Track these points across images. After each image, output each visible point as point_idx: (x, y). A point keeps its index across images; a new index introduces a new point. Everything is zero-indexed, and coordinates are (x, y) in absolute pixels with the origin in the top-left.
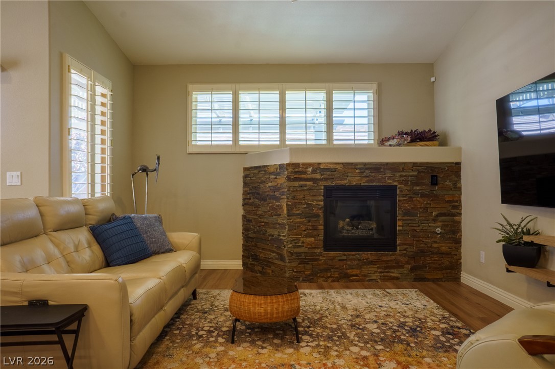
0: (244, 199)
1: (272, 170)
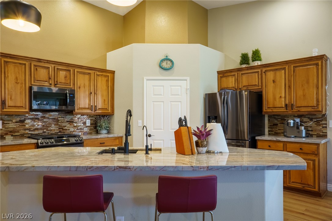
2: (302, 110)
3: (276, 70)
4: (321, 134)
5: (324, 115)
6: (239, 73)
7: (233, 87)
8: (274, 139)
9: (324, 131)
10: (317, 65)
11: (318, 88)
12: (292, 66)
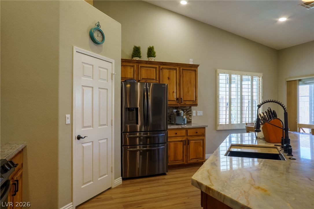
3: (170, 69)
4: (189, 121)
5: (190, 107)
6: (138, 65)
7: (131, 78)
8: (180, 127)
9: (190, 119)
10: (195, 71)
11: (196, 88)
12: (181, 68)
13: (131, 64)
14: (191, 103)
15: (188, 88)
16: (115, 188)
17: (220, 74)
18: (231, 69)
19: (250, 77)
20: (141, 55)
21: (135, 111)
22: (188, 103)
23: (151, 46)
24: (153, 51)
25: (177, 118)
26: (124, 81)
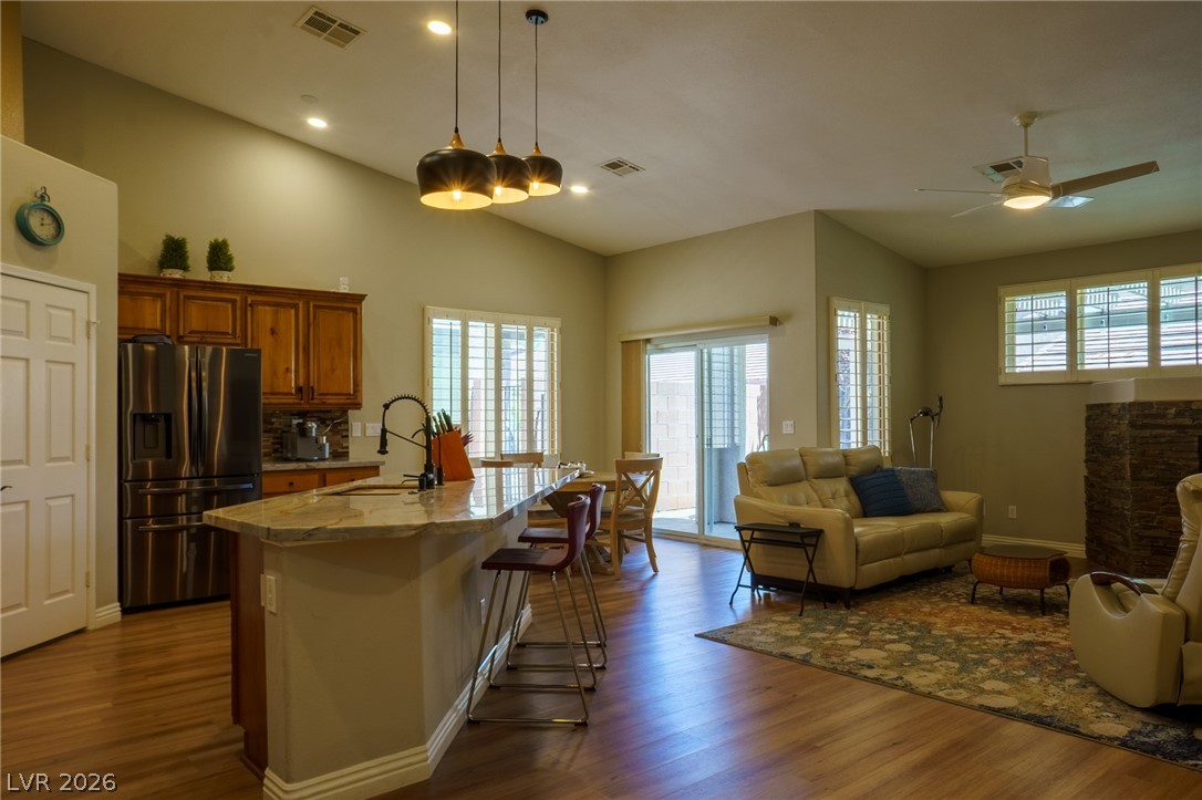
0: (1087, 453)
1: (1115, 411)
2: (332, 401)
3: (278, 305)
4: (340, 450)
5: (345, 412)
6: (178, 293)
7: (156, 330)
8: (303, 466)
9: (345, 445)
10: (356, 313)
11: (355, 358)
12: (311, 304)
13: (154, 290)
14: (342, 400)
15: (333, 359)
16: (95, 630)
17: (435, 320)
18: (467, 306)
19: (523, 329)
20: (190, 262)
21: (161, 425)
22: (331, 400)
23: (220, 240)
24: (225, 254)
25: (300, 442)
26: (130, 337)
